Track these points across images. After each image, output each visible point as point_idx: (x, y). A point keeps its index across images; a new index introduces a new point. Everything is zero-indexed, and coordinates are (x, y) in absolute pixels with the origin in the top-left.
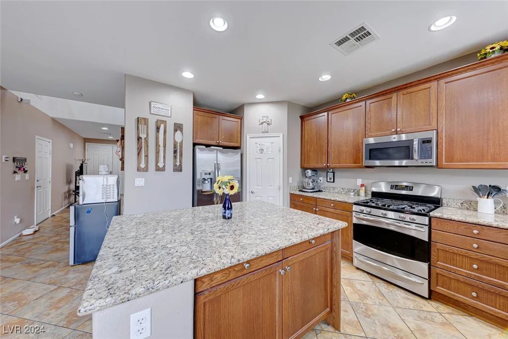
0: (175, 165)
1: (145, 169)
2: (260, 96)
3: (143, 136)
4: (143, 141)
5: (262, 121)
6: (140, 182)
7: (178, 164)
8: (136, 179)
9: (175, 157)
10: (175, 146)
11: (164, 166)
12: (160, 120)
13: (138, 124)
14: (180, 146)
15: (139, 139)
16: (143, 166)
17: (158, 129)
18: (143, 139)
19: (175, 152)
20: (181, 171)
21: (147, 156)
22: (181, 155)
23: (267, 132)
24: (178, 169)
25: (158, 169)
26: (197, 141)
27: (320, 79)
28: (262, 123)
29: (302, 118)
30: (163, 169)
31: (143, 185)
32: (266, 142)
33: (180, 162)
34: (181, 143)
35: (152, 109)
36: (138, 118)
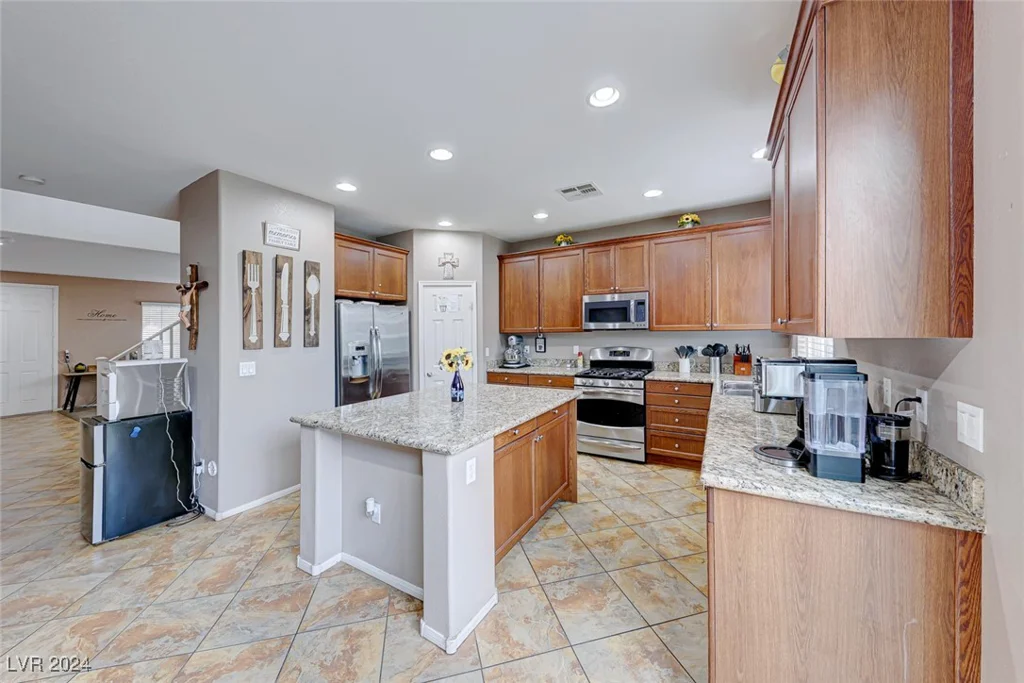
0: (306, 336)
1: (258, 344)
2: (445, 224)
3: (253, 284)
4: (254, 294)
5: (444, 261)
6: (247, 368)
7: (312, 333)
8: (241, 364)
9: (307, 321)
10: (306, 303)
11: (289, 338)
12: (284, 257)
13: (244, 263)
14: (315, 301)
15: (246, 290)
16: (253, 339)
17: (278, 272)
18: (253, 290)
19: (307, 312)
20: (317, 345)
21: (260, 321)
22: (317, 318)
23: (452, 279)
24: (312, 342)
25: (278, 343)
26: (341, 292)
27: (535, 216)
28: (444, 264)
29: (501, 258)
30: (288, 344)
31: (254, 373)
32: (450, 295)
33: (316, 329)
34: (318, 296)
35: (268, 235)
36: (244, 252)
